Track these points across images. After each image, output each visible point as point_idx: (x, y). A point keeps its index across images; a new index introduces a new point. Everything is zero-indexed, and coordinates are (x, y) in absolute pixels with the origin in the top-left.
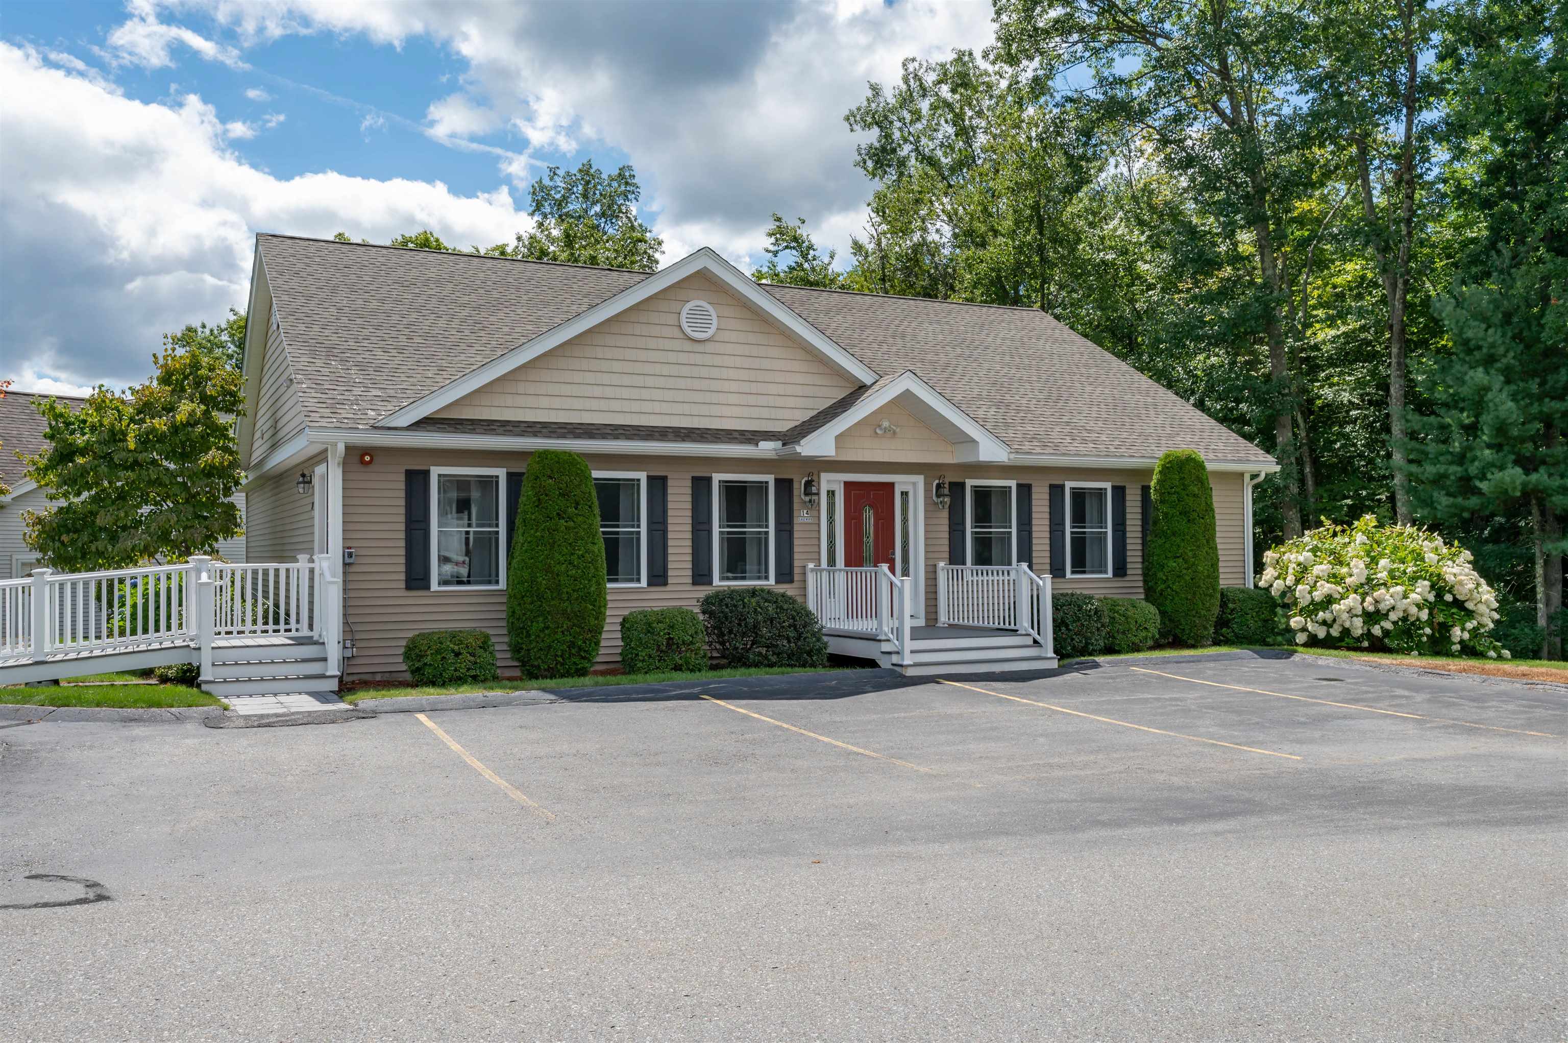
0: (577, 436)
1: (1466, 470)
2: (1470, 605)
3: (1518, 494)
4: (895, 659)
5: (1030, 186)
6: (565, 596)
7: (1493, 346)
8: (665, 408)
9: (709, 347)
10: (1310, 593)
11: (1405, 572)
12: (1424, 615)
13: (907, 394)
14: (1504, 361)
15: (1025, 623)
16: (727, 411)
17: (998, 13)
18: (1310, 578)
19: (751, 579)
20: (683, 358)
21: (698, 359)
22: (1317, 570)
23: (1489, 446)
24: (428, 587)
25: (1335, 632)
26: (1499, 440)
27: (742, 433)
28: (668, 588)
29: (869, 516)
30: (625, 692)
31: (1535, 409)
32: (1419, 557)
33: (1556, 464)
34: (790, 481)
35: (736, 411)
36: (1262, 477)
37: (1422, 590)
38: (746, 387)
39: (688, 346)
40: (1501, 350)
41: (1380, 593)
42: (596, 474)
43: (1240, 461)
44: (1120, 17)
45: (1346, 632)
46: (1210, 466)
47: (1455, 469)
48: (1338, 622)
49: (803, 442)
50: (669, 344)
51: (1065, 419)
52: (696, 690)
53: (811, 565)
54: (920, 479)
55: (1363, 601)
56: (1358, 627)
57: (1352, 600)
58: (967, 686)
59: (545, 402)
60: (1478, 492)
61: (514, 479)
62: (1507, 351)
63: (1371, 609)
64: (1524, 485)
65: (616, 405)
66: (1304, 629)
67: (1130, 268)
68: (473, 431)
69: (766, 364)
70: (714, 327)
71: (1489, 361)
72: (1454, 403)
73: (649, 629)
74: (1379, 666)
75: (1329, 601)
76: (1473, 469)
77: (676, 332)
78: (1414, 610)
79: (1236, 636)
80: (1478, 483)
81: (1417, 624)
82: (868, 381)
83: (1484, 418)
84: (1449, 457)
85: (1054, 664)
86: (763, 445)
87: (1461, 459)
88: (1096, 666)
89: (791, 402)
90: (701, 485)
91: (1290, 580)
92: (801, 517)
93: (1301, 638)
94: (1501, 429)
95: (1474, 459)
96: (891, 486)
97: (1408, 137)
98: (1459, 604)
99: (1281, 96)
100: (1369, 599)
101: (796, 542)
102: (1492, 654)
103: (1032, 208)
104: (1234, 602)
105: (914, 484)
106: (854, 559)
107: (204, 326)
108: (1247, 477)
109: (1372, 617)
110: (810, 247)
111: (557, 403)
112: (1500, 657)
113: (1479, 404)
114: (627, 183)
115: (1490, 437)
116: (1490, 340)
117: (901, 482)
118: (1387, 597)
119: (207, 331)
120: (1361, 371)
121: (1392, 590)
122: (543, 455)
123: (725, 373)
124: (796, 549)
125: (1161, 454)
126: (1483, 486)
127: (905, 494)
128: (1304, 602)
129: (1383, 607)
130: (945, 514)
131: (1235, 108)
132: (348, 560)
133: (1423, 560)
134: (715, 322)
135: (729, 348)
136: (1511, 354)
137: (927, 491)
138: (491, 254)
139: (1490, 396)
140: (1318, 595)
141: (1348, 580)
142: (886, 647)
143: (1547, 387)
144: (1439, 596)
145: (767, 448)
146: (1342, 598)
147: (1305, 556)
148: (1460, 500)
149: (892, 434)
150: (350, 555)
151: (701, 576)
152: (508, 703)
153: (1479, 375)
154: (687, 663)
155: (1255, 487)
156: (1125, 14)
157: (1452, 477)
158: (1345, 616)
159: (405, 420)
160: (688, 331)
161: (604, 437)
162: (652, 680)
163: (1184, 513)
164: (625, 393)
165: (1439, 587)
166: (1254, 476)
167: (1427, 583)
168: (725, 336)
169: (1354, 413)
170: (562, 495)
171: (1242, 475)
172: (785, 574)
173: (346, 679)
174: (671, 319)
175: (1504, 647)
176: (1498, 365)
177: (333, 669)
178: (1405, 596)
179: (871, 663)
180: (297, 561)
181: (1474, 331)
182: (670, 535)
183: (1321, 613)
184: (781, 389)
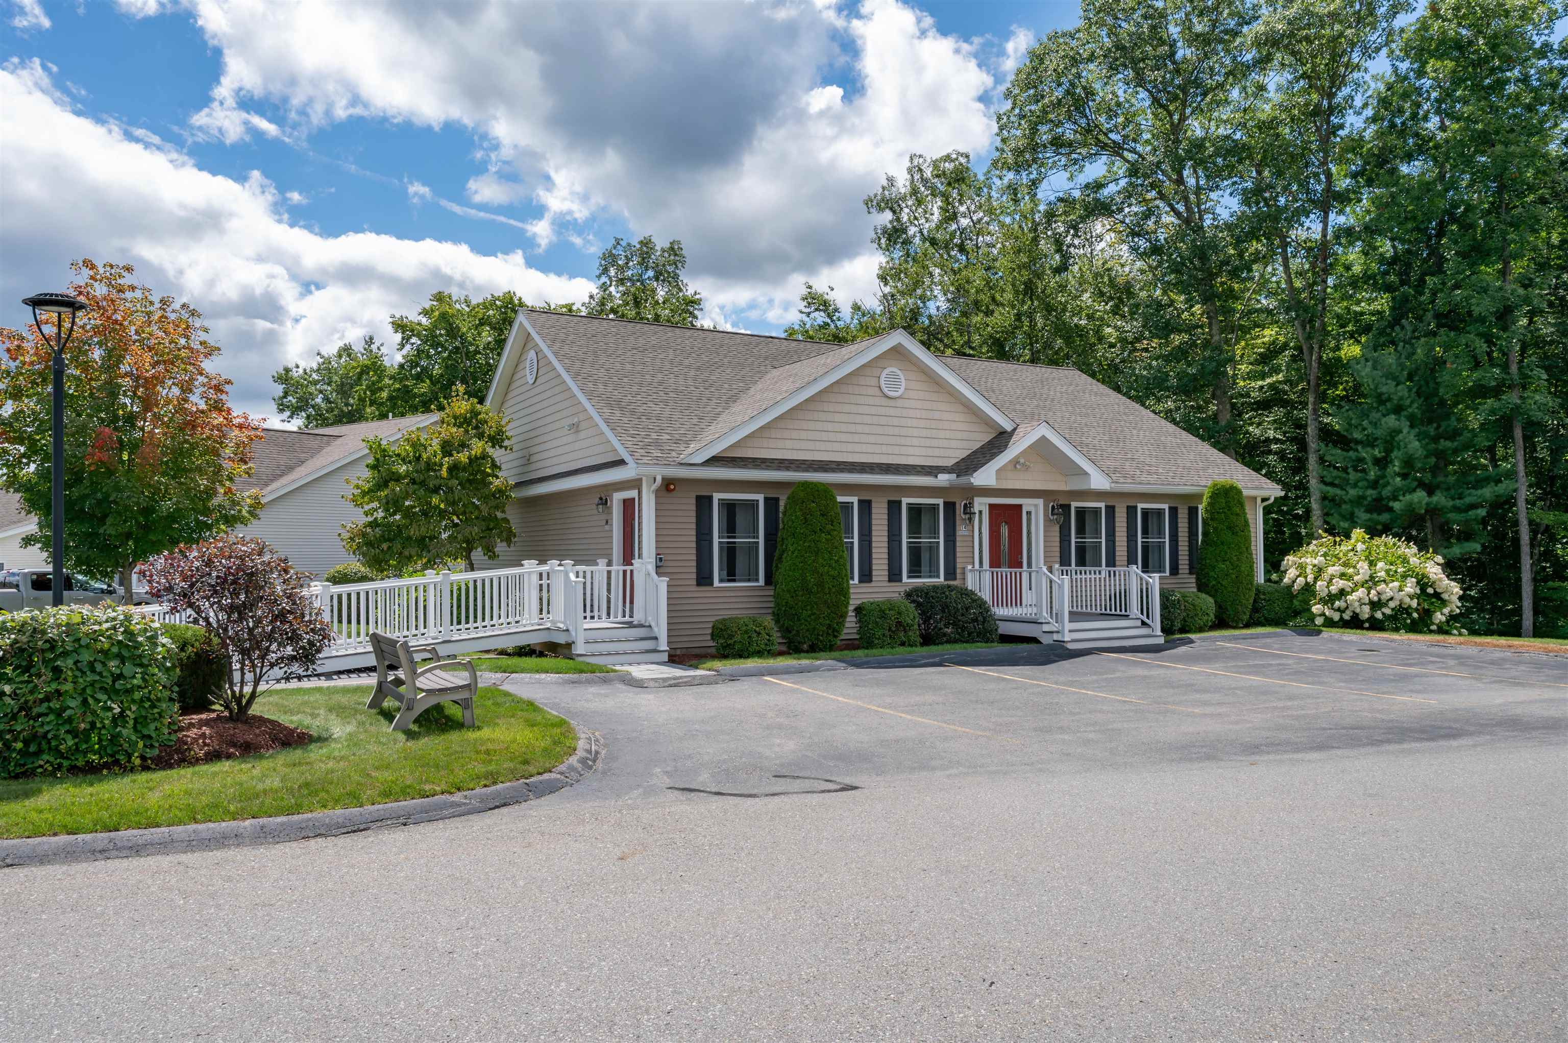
0: (816, 470)
1: (1380, 493)
2: (1445, 596)
3: (1423, 511)
4: (1056, 637)
5: (1024, 266)
6: (827, 591)
7: (1401, 398)
8: (870, 449)
9: (900, 403)
10: (1328, 587)
11: (1396, 572)
12: (1414, 603)
13: (1043, 438)
14: (1410, 410)
15: (1135, 610)
16: (911, 451)
17: (1001, 129)
18: (1326, 576)
19: (925, 577)
20: (882, 411)
21: (892, 412)
22: (1331, 570)
23: (1399, 475)
24: (711, 584)
25: (1347, 616)
26: (1405, 471)
27: (923, 467)
28: (873, 584)
29: (1005, 530)
30: (890, 661)
31: (1432, 446)
32: (1405, 561)
33: (1448, 489)
34: (954, 504)
35: (917, 451)
36: (1272, 500)
37: (1411, 587)
38: (924, 433)
39: (884, 401)
40: (1408, 402)
41: (1382, 587)
42: (840, 499)
43: (1257, 488)
44: (1102, 137)
45: (1355, 616)
46: (1246, 492)
47: (1370, 492)
48: (1351, 608)
49: (975, 475)
50: (871, 401)
51: (1129, 456)
52: (937, 660)
53: (970, 567)
54: (1040, 502)
55: (1369, 593)
56: (1365, 613)
57: (1361, 593)
58: (1122, 656)
59: (789, 444)
60: (1390, 510)
61: (771, 503)
62: (1412, 402)
63: (1376, 599)
64: (1427, 504)
65: (836, 447)
66: (1323, 614)
67: (1098, 332)
68: (745, 467)
69: (937, 415)
70: (902, 389)
71: (1398, 410)
72: (1370, 443)
73: (883, 615)
74: (1393, 641)
75: (1342, 593)
76: (1386, 492)
77: (876, 391)
78: (1407, 600)
79: (1266, 619)
80: (1391, 504)
81: (1407, 610)
82: (1009, 428)
83: (1395, 454)
84: (1365, 483)
85: (1161, 641)
86: (941, 476)
87: (1374, 485)
88: (1191, 641)
89: (954, 444)
90: (894, 507)
91: (1310, 578)
92: (962, 531)
93: (1319, 621)
94: (1408, 463)
95: (1385, 486)
96: (1020, 507)
97: (1324, 235)
98: (1437, 595)
99: (1215, 198)
100: (1373, 592)
101: (958, 549)
102: (1455, 632)
103: (1025, 283)
104: (1264, 594)
105: (1036, 506)
106: (995, 562)
107: (297, 367)
108: (1259, 500)
109: (1375, 605)
110: (836, 310)
111: (798, 445)
112: (1460, 634)
113: (1390, 442)
114: (676, 255)
115: (1401, 468)
116: (1400, 394)
117: (1027, 504)
118: (1388, 590)
119: (301, 371)
120: (1278, 412)
121: (1391, 585)
122: (805, 485)
123: (910, 422)
124: (958, 555)
125: (1210, 483)
126: (1396, 505)
127: (1029, 513)
128: (1324, 594)
129: (1384, 598)
130: (1057, 528)
131: (1188, 209)
132: (659, 564)
133: (1408, 562)
134: (903, 384)
135: (912, 404)
136: (1416, 405)
137: (1045, 510)
138: (560, 311)
139: (1401, 436)
140: (1334, 589)
141: (1356, 578)
142: (1046, 628)
143: (1441, 430)
144: (1423, 591)
145: (944, 479)
146: (1353, 591)
147: (1319, 560)
148: (1375, 516)
149: (1026, 468)
150: (661, 559)
151: (894, 576)
152: (817, 669)
153: (1391, 421)
154: (909, 640)
155: (1264, 508)
156: (1106, 134)
157: (1369, 499)
158: (1357, 604)
159: (700, 459)
160: (886, 390)
161: (833, 470)
162: (886, 653)
163: (1229, 528)
164: (843, 437)
165: (1423, 583)
166: (1264, 500)
167: (1414, 580)
168: (912, 394)
169: (1274, 447)
170: (823, 515)
171: (1255, 498)
172: (951, 573)
173: (673, 652)
174: (873, 382)
175: (1462, 627)
176: (1405, 413)
177: (664, 646)
178: (1400, 590)
179: (1034, 640)
180: (597, 564)
181: (1387, 388)
182: (874, 545)
183: (1337, 603)
184: (948, 434)
